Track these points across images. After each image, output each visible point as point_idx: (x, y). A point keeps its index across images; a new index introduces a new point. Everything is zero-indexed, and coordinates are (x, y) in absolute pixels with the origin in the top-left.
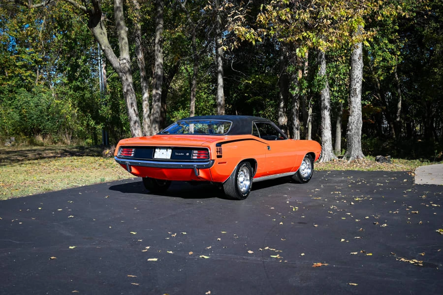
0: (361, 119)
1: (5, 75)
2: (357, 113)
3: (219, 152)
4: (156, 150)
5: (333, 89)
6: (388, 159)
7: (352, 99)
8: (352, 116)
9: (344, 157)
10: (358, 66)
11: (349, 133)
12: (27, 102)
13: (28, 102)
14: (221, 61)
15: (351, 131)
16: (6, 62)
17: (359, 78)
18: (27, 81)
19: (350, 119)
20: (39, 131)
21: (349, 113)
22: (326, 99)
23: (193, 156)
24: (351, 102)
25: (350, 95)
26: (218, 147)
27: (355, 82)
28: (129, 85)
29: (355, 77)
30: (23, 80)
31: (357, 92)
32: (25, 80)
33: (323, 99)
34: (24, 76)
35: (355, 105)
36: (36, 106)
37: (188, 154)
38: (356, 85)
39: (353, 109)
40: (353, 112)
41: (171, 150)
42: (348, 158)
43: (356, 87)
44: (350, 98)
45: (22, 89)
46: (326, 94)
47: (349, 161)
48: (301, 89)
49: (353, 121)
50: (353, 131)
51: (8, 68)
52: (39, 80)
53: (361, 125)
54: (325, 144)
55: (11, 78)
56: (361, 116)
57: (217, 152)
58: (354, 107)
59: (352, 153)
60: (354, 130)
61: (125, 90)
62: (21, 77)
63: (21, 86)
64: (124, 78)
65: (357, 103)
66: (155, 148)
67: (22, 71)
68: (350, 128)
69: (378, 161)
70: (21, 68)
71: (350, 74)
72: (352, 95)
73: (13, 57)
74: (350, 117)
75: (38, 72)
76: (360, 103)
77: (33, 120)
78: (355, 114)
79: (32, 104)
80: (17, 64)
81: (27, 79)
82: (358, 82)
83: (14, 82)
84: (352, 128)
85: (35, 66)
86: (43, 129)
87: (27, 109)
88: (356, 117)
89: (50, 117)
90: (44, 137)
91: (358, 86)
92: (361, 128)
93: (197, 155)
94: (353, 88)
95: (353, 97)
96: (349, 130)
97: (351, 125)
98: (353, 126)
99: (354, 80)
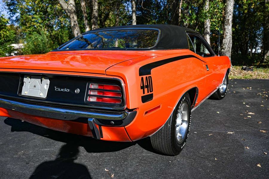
0: (231, 41)
1: (27, 26)
2: (229, 36)
3: (147, 87)
4: (25, 80)
5: (212, 20)
6: (252, 69)
7: (226, 27)
8: (226, 39)
10: (231, 3)
13: (37, 39)
14: (135, 4)
15: (224, 49)
16: (27, 19)
17: (232, 12)
21: (223, 37)
22: (208, 27)
23: (88, 95)
24: (225, 29)
25: (224, 24)
26: (144, 77)
27: (229, 15)
28: (75, 22)
29: (229, 11)
31: (230, 22)
32: (37, 28)
33: (206, 27)
35: (228, 31)
37: (78, 91)
38: (229, 17)
39: (226, 34)
40: (226, 36)
41: (48, 81)
43: (229, 18)
44: (224, 26)
46: (208, 23)
48: (191, 20)
49: (226, 42)
50: (226, 50)
51: (28, 22)
53: (231, 45)
55: (29, 27)
56: (231, 39)
57: (142, 88)
58: (227, 32)
60: (226, 48)
61: (72, 25)
63: (35, 31)
64: (71, 17)
65: (229, 29)
66: (24, 75)
68: (224, 47)
69: (245, 69)
70: (34, 22)
71: (225, 9)
72: (226, 24)
73: (30, 17)
74: (224, 40)
76: (231, 30)
78: (228, 37)
79: (39, 40)
80: (32, 20)
82: (230, 15)
83: (31, 29)
84: (225, 48)
87: (37, 42)
88: (228, 39)
91: (230, 18)
92: (231, 47)
93: (96, 93)
94: (226, 19)
95: (226, 25)
96: (223, 49)
97: (224, 45)
98: (226, 46)
99: (228, 13)
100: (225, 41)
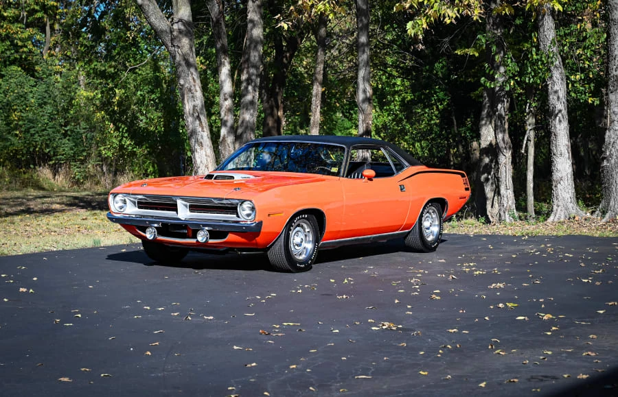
5: (573, 77)
7: (612, 97)
8: (612, 131)
9: (597, 212)
11: (605, 163)
12: (22, 96)
15: (608, 161)
18: (25, 49)
19: (606, 137)
20: (44, 159)
21: (605, 124)
24: (608, 104)
25: (607, 89)
30: (16, 48)
32: (21, 47)
34: (20, 39)
35: (615, 110)
36: (40, 105)
39: (613, 116)
40: (612, 122)
42: (604, 213)
44: (607, 94)
45: (14, 68)
46: (558, 88)
47: (604, 220)
49: (612, 140)
50: (613, 161)
52: (50, 49)
54: (559, 185)
58: (614, 112)
59: (612, 203)
60: (614, 157)
61: (181, 82)
62: (12, 42)
63: (13, 62)
64: (179, 58)
67: (15, 28)
68: (608, 153)
70: (13, 23)
72: (611, 88)
74: (608, 133)
75: (48, 28)
77: (32, 135)
79: (32, 100)
80: (5, 14)
81: (26, 47)
84: (611, 155)
85: (43, 17)
86: (54, 155)
87: (21, 111)
89: (68, 128)
90: (55, 172)
94: (612, 75)
95: (612, 92)
96: (605, 158)
97: (607, 148)
98: (613, 150)
99: (615, 59)
100: (610, 137)
